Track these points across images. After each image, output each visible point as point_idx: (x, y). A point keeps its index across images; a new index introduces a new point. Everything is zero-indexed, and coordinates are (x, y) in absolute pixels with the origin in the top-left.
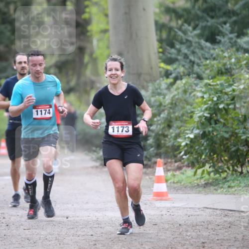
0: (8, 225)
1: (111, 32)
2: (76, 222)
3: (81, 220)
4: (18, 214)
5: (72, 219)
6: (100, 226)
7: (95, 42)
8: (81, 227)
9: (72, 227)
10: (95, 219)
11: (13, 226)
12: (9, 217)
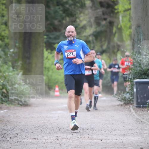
0: (60, 145)
1: (132, 10)
2: (108, 144)
3: (111, 142)
4: (68, 137)
5: (105, 141)
6: (124, 146)
7: (121, 18)
8: (111, 147)
9: (105, 147)
10: (120, 141)
11: (64, 145)
12: (61, 139)
